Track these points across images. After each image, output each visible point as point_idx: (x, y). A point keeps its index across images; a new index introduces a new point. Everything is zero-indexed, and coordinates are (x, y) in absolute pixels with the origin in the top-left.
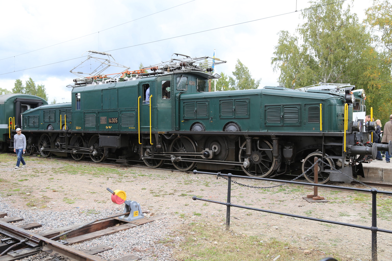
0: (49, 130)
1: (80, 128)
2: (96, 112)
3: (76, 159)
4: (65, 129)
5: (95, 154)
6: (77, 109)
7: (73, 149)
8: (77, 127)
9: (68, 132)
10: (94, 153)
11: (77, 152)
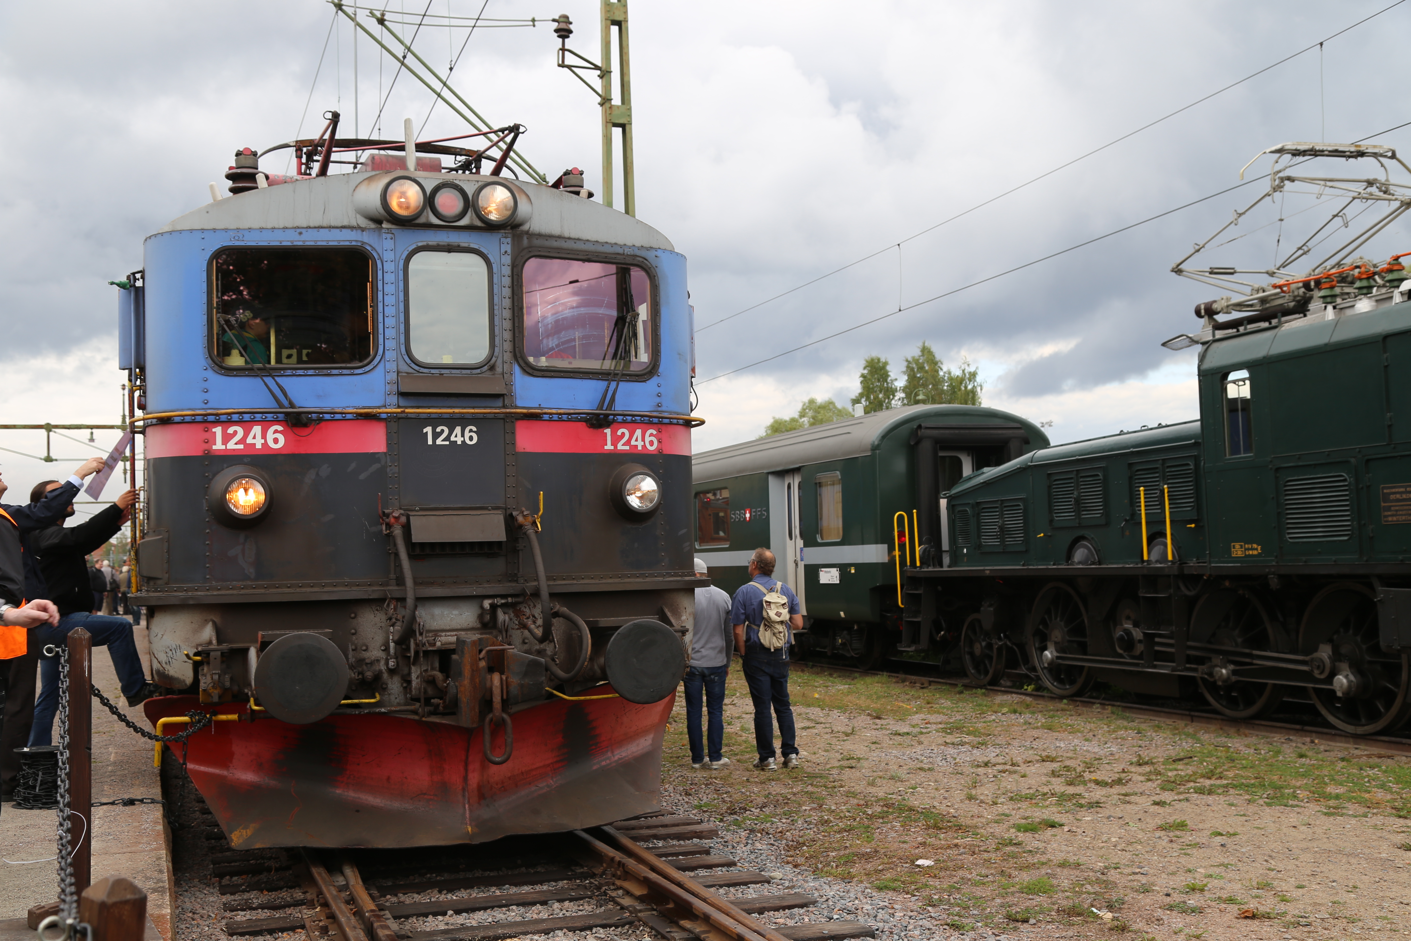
0: (1080, 563)
1: (1252, 549)
2: (1353, 460)
3: (1227, 712)
4: (1170, 558)
5: (1350, 686)
6: (1235, 450)
7: (1217, 660)
8: (1237, 546)
9: (1186, 572)
10: (1342, 681)
11: (1234, 672)
